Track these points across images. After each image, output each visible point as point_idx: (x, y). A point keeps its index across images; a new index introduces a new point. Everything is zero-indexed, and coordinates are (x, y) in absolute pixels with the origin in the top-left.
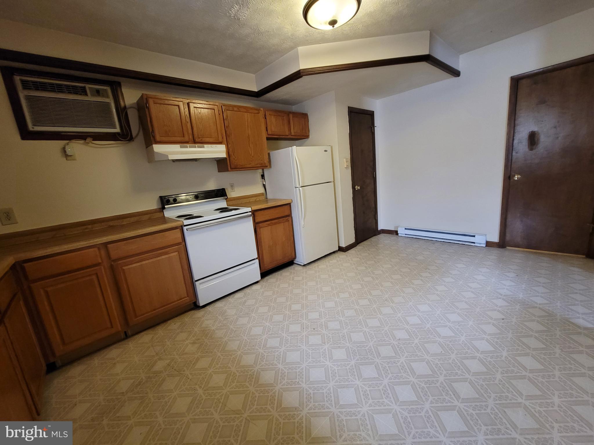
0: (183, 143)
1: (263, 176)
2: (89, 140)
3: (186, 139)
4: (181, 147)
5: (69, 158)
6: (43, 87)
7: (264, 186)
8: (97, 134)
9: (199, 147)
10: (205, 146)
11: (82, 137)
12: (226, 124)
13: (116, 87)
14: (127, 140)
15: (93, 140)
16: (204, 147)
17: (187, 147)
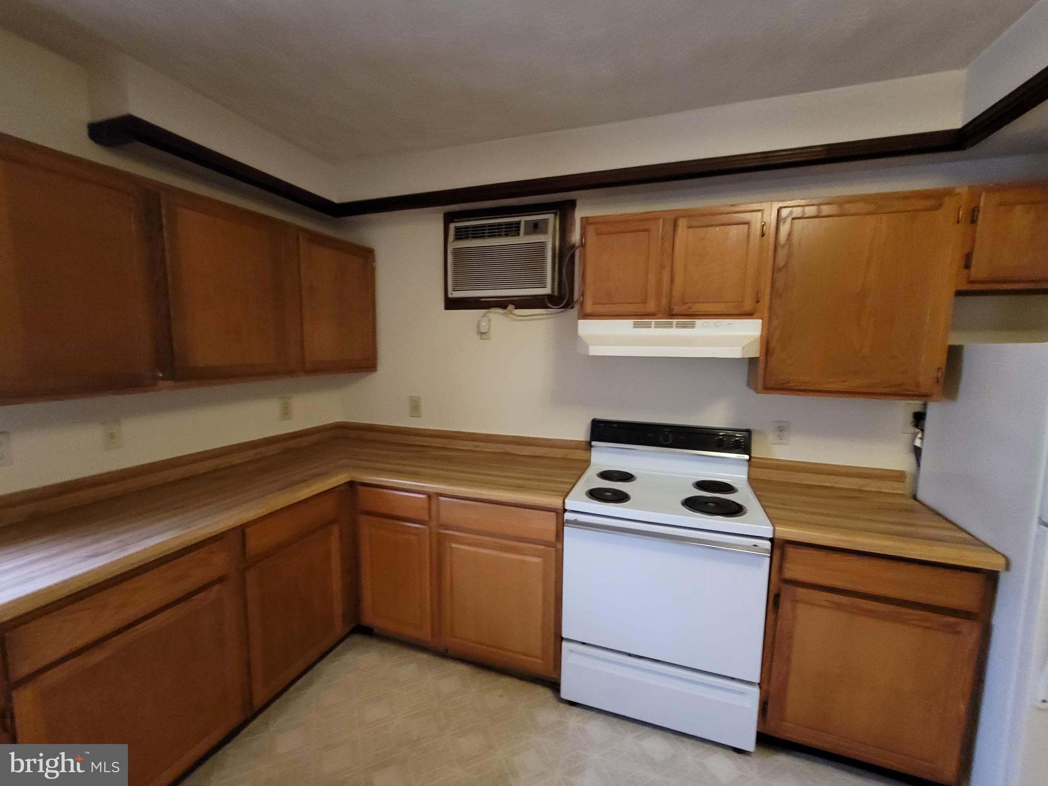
0: (641, 315)
1: (919, 419)
2: (511, 307)
3: (651, 307)
4: (636, 326)
5: (484, 336)
6: (477, 233)
7: (917, 452)
8: (523, 298)
9: (679, 326)
10: (699, 322)
11: (501, 304)
12: (781, 261)
13: (565, 210)
14: (562, 305)
15: (516, 308)
16: (692, 326)
17: (648, 326)
